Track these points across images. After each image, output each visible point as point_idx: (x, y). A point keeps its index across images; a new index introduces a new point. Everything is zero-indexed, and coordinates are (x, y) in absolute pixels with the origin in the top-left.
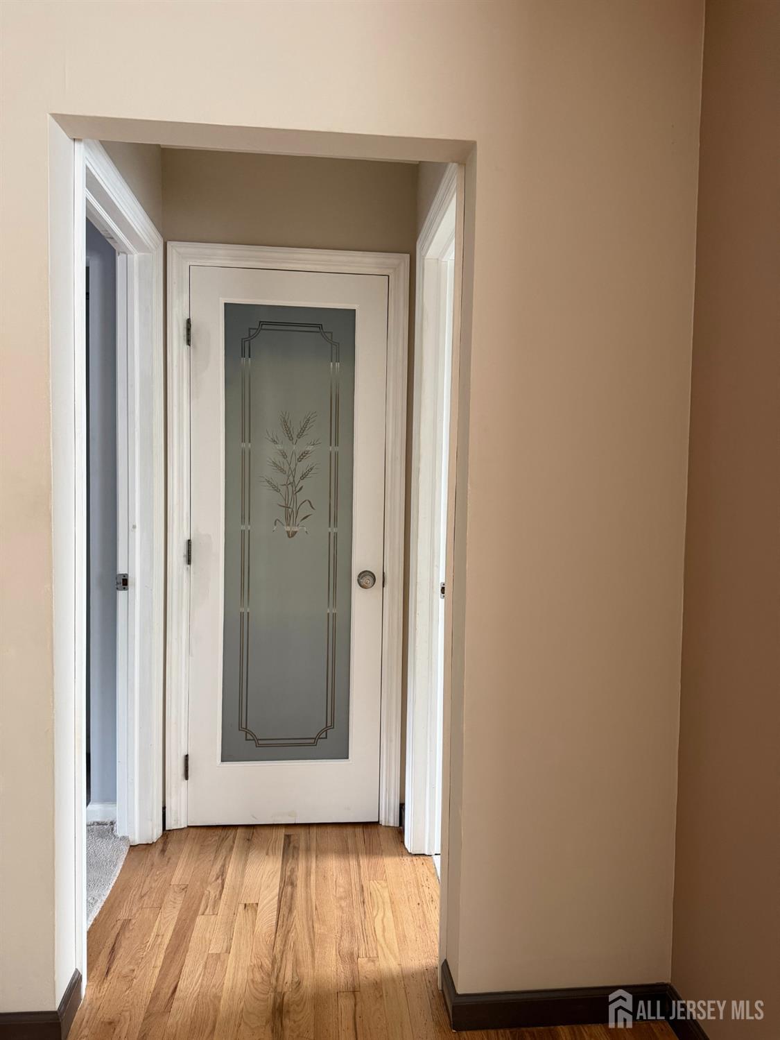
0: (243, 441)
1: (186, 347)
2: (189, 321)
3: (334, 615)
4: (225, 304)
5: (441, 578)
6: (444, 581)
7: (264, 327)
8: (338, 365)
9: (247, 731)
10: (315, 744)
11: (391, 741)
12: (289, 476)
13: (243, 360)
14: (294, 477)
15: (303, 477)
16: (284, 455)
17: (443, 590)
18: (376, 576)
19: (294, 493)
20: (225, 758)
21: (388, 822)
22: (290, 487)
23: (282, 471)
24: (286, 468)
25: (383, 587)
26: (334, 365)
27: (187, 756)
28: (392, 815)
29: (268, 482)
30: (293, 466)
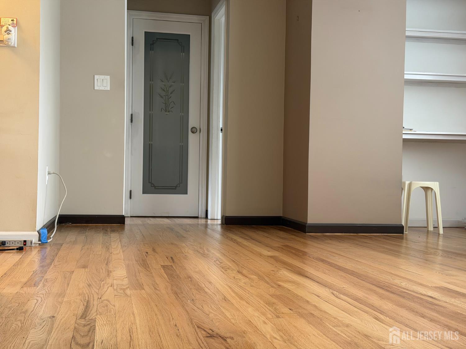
0: (150, 81)
1: (132, 46)
2: (133, 38)
3: (182, 146)
4: (145, 32)
5: (221, 126)
6: (222, 127)
7: (158, 40)
8: (184, 54)
9: (152, 184)
10: (175, 189)
11: (203, 187)
12: (166, 93)
13: (151, 52)
14: (168, 93)
15: (171, 93)
16: (165, 86)
17: (222, 130)
18: (197, 128)
19: (168, 99)
20: (144, 192)
21: (202, 216)
22: (167, 96)
23: (164, 90)
24: (165, 90)
25: (200, 133)
26: (182, 54)
27: (131, 191)
28: (203, 214)
29: (159, 94)
30: (168, 89)
